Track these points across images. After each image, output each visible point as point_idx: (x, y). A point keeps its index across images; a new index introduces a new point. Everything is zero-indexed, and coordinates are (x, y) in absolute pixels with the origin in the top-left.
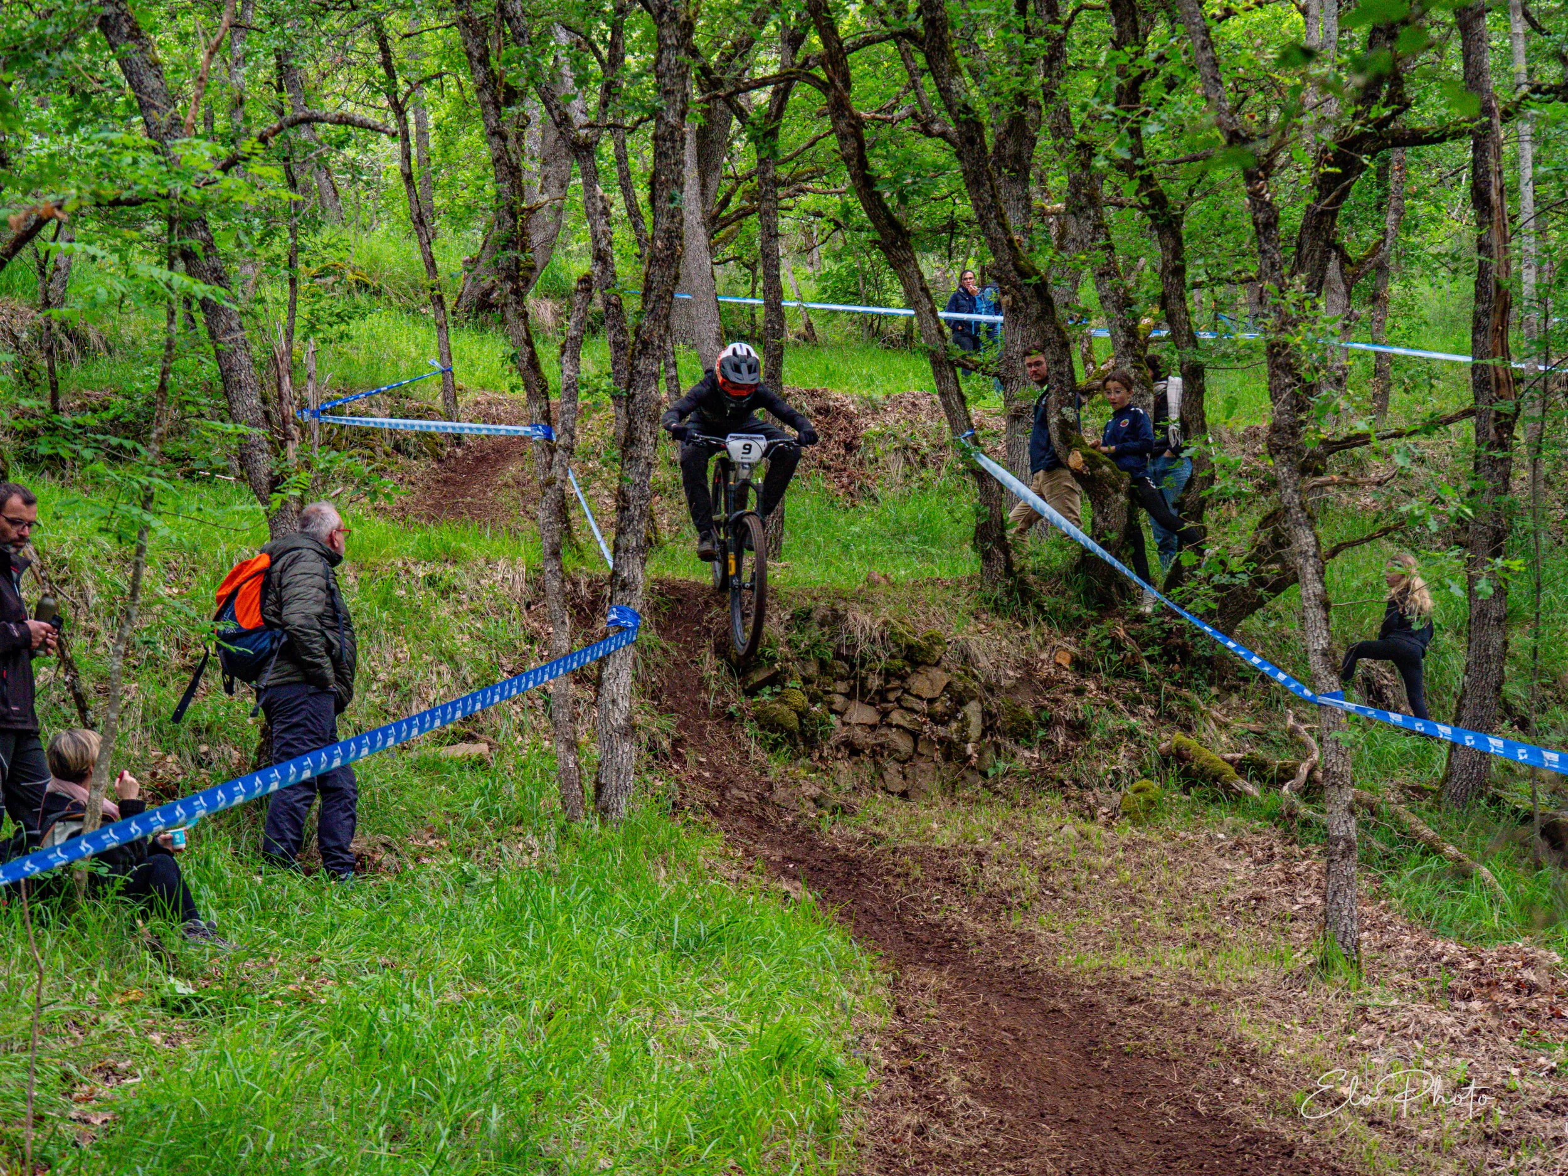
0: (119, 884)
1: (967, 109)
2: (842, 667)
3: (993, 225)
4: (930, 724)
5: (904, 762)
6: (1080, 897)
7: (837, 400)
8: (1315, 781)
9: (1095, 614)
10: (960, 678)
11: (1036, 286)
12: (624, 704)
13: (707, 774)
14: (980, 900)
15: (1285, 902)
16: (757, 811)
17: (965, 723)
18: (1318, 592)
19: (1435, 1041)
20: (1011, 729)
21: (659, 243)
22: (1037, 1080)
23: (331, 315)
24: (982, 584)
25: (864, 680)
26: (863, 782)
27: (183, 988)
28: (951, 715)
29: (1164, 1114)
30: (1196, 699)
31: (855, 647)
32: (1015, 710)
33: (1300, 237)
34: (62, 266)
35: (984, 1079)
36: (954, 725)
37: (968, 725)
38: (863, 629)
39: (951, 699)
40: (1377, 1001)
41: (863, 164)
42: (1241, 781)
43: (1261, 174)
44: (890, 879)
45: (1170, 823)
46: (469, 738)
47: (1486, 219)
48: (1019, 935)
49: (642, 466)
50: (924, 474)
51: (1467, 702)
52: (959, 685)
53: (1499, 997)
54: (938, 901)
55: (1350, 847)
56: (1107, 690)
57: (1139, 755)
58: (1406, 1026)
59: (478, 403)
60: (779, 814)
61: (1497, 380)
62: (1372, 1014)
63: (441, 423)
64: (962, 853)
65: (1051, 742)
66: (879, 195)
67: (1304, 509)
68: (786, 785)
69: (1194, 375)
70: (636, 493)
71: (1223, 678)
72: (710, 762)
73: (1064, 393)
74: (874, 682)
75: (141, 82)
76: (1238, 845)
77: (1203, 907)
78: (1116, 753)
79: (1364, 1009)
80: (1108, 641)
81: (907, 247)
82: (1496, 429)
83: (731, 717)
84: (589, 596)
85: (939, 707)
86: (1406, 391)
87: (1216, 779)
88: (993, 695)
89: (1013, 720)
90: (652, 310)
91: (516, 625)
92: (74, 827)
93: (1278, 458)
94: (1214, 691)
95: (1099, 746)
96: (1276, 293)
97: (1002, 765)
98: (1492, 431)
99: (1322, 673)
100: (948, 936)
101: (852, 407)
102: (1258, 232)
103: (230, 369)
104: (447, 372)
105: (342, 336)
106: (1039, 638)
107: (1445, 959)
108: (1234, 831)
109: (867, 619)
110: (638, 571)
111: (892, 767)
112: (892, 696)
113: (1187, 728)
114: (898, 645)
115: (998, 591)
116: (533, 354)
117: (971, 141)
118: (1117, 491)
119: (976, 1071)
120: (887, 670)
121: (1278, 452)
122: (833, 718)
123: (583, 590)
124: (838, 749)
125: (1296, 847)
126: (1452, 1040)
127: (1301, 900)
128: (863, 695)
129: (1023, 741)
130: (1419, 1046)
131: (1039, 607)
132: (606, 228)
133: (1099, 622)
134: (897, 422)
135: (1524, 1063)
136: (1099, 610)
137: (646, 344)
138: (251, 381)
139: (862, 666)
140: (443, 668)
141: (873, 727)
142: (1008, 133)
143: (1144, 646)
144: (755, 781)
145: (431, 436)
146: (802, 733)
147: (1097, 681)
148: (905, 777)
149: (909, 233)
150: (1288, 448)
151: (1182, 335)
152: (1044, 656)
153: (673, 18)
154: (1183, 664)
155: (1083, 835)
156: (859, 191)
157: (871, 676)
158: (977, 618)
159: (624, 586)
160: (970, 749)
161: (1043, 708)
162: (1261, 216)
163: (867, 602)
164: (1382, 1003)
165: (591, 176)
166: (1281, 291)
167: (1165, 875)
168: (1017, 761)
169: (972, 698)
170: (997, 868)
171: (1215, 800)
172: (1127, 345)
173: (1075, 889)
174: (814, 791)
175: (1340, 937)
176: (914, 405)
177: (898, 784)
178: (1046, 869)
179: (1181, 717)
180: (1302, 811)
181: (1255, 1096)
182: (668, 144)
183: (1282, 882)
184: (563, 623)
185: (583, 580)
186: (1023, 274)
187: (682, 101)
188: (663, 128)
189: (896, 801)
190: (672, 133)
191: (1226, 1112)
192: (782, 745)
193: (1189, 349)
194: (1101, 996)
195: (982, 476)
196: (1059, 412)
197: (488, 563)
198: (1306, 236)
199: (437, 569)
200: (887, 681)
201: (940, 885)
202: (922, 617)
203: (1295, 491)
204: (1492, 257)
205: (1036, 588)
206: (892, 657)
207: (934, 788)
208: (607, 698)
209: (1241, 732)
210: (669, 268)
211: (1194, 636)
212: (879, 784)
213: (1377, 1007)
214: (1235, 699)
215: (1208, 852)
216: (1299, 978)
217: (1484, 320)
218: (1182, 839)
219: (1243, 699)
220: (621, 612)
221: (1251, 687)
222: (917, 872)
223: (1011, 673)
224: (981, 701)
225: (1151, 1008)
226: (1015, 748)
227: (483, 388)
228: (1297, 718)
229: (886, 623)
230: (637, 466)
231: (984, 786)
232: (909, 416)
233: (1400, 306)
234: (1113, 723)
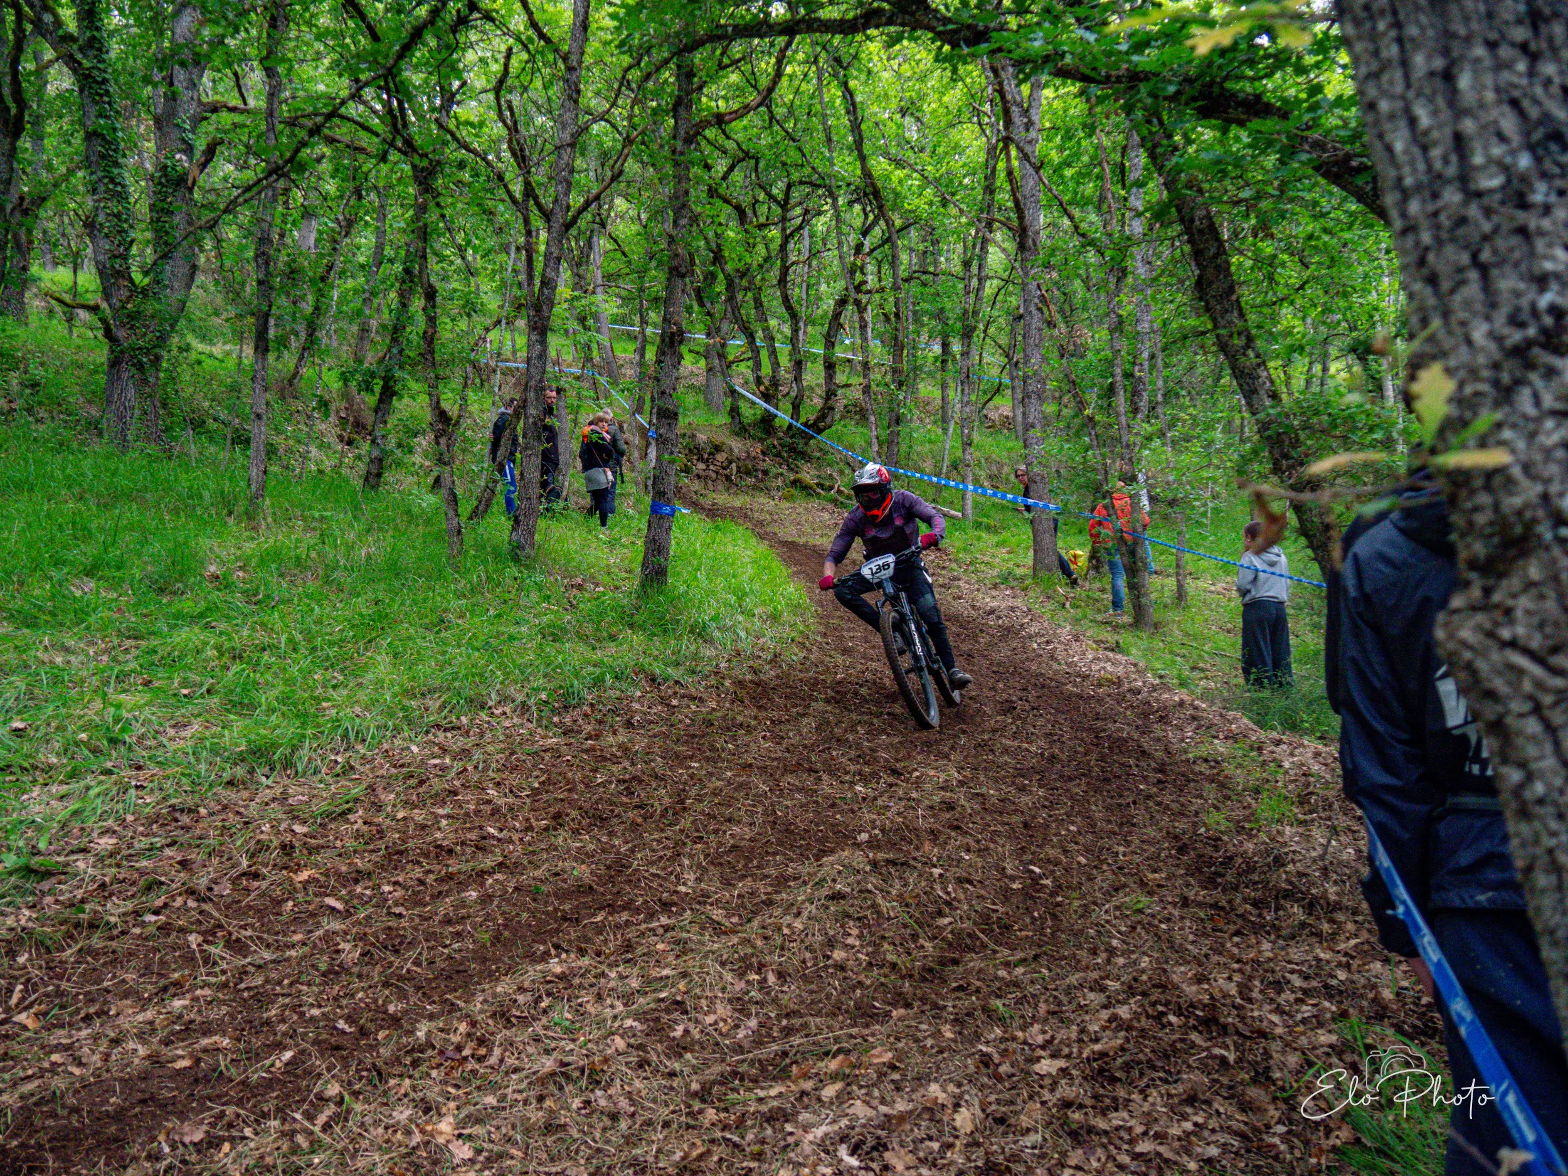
2: (696, 451)
4: (721, 470)
5: (714, 481)
8: (840, 490)
9: (766, 437)
20: (745, 472)
24: (732, 427)
28: (728, 467)
30: (799, 464)
31: (700, 445)
32: (746, 466)
36: (728, 470)
37: (732, 470)
39: (727, 462)
42: (818, 489)
45: (801, 501)
52: (729, 458)
56: (772, 461)
57: (785, 481)
65: (757, 476)
71: (806, 458)
74: (706, 456)
78: (778, 480)
80: (771, 445)
85: (724, 464)
87: (811, 489)
88: (739, 461)
89: (745, 469)
94: (804, 462)
95: (772, 478)
97: (743, 483)
106: (751, 444)
108: (819, 504)
109: (702, 437)
111: (710, 483)
112: (710, 461)
113: (798, 473)
114: (712, 445)
115: (737, 429)
120: (709, 452)
124: (695, 477)
128: (702, 460)
129: (749, 476)
131: (750, 434)
133: (768, 439)
139: (702, 451)
141: (705, 470)
143: (782, 447)
147: (769, 458)
148: (714, 486)
152: (752, 449)
154: (794, 453)
155: (776, 505)
157: (704, 454)
158: (732, 437)
160: (733, 478)
161: (754, 466)
168: (748, 482)
177: (712, 488)
178: (770, 514)
179: (795, 469)
189: (712, 492)
195: (733, 392)
200: (709, 456)
202: (718, 436)
205: (748, 428)
206: (711, 448)
207: (723, 489)
209: (815, 474)
212: (708, 486)
214: (810, 464)
218: (806, 506)
219: (813, 464)
221: (814, 460)
223: (743, 454)
224: (736, 463)
226: (747, 478)
229: (708, 438)
231: (739, 489)
234: (775, 470)
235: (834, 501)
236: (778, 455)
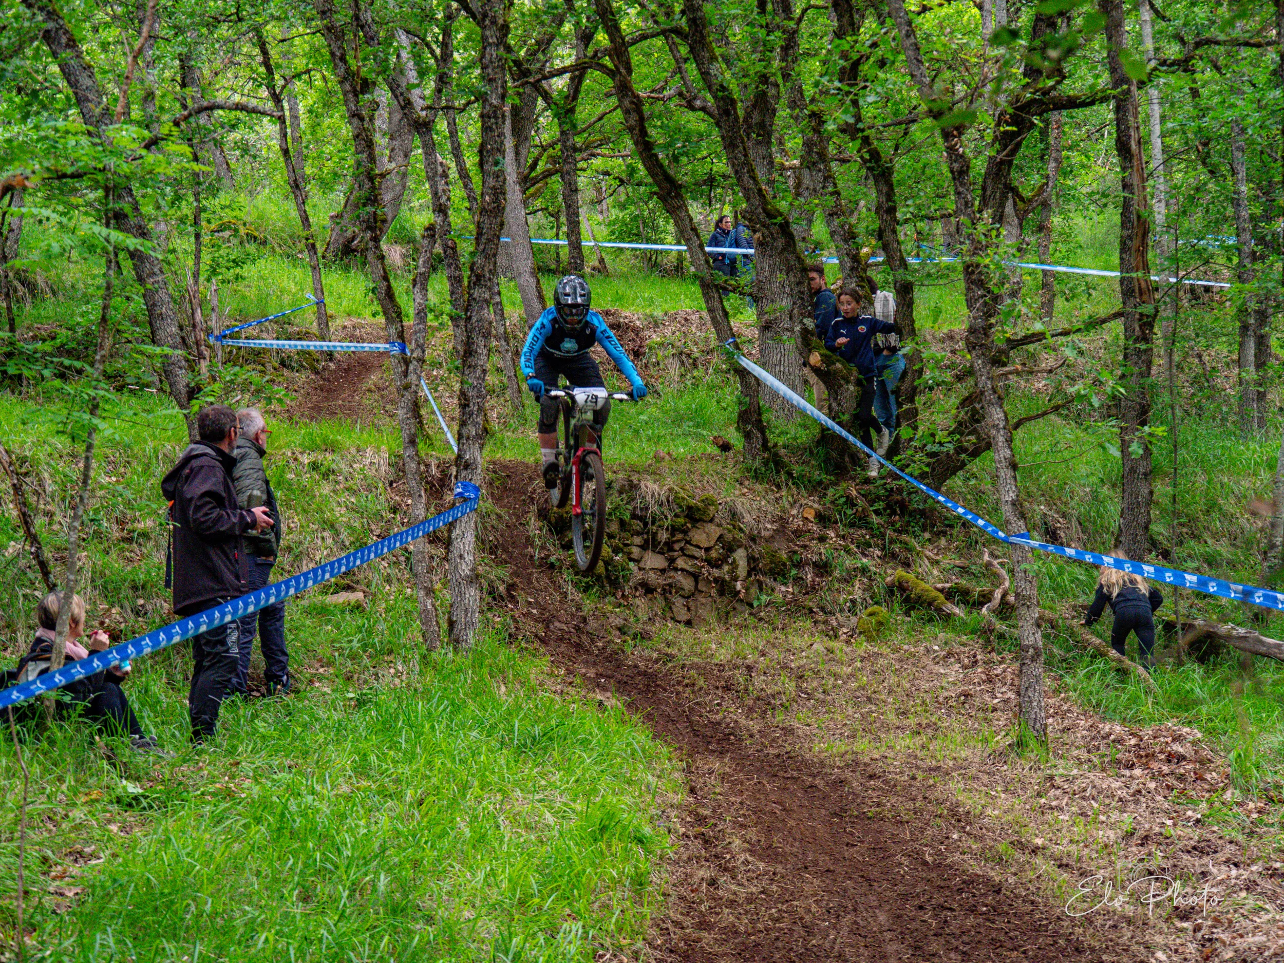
0: (80, 709)
1: (723, 88)
2: (637, 525)
3: (746, 177)
4: (707, 567)
5: (688, 597)
6: (829, 698)
7: (626, 317)
8: (1007, 604)
9: (832, 478)
10: (730, 531)
11: (781, 225)
12: (469, 558)
13: (535, 611)
14: (751, 703)
15: (987, 697)
16: (575, 639)
17: (734, 565)
18: (1008, 456)
19: (1107, 801)
20: (771, 570)
21: (487, 198)
22: (801, 840)
23: (228, 261)
24: (745, 458)
25: (655, 535)
26: (656, 614)
27: (133, 788)
28: (723, 560)
29: (900, 864)
30: (912, 542)
31: (647, 509)
32: (773, 555)
33: (984, 181)
34: (14, 227)
35: (759, 841)
36: (726, 568)
37: (737, 567)
38: (653, 495)
39: (723, 548)
40: (1061, 771)
41: (643, 132)
42: (949, 605)
43: (955, 133)
44: (680, 688)
45: (896, 639)
46: (349, 588)
47: (1128, 164)
48: (782, 729)
49: (479, 372)
50: (695, 373)
51: (1122, 539)
52: (729, 537)
53: (1155, 766)
54: (718, 704)
55: (1037, 653)
56: (844, 537)
57: (871, 587)
58: (1085, 790)
59: (345, 327)
60: (592, 640)
61: (1140, 288)
62: (1058, 781)
63: (318, 343)
64: (736, 667)
65: (802, 579)
66: (656, 155)
67: (995, 392)
68: (597, 618)
69: (905, 292)
70: (475, 393)
71: (933, 526)
72: (537, 602)
73: (805, 307)
74: (663, 536)
75: (77, 81)
76: (949, 654)
77: (924, 703)
78: (853, 586)
79: (1051, 778)
80: (844, 499)
81: (679, 196)
82: (1140, 327)
83: (552, 566)
84: (438, 475)
85: (714, 554)
86: (1067, 300)
87: (930, 604)
88: (755, 543)
89: (772, 562)
90: (484, 250)
91: (382, 499)
92: (43, 665)
93: (974, 353)
94: (927, 535)
95: (839, 581)
96: (970, 225)
97: (764, 598)
98: (1137, 328)
99: (1013, 519)
100: (727, 731)
101: (638, 323)
102: (954, 178)
103: (154, 305)
104: (320, 303)
105: (238, 277)
106: (790, 499)
107: (1112, 737)
108: (946, 643)
109: (656, 487)
110: (477, 454)
111: (679, 602)
112: (677, 547)
113: (907, 565)
114: (681, 507)
115: (757, 463)
116: (389, 288)
117: (727, 113)
118: (848, 382)
119: (752, 834)
120: (673, 526)
121: (974, 348)
122: (632, 564)
123: (434, 470)
124: (636, 589)
125: (994, 654)
126: (1120, 800)
127: (999, 695)
128: (655, 546)
129: (780, 578)
130: (1095, 805)
131: (790, 474)
132: (445, 187)
133: (836, 484)
134: (674, 333)
135: (1176, 816)
136: (836, 474)
137: (479, 277)
138: (170, 313)
139: (653, 523)
140: (325, 534)
141: (663, 571)
142: (754, 106)
143: (872, 502)
144: (573, 616)
145: (309, 353)
146: (608, 577)
147: (836, 531)
148: (689, 609)
149: (681, 186)
150: (982, 345)
151: (895, 260)
152: (794, 512)
153: (494, 22)
154: (902, 515)
155: (829, 650)
156: (641, 154)
157: (660, 532)
158: (741, 484)
159: (467, 466)
160: (739, 586)
161: (795, 552)
162: (956, 166)
163: (655, 473)
164: (1065, 773)
165: (430, 148)
166: (973, 224)
167: (893, 679)
168: (776, 594)
169: (739, 547)
170: (763, 678)
171: (930, 620)
172: (852, 269)
173: (824, 692)
174: (618, 622)
175: (1031, 723)
176: (686, 320)
177: (683, 615)
178: (801, 677)
179: (902, 556)
180: (998, 626)
181: (970, 847)
182: (493, 120)
183: (984, 682)
184: (420, 496)
185: (434, 463)
186: (770, 215)
187: (502, 87)
188: (488, 108)
189: (682, 627)
190: (495, 112)
191: (948, 861)
192: (593, 587)
193: (901, 271)
194: (848, 774)
195: (743, 373)
196: (801, 322)
197: (359, 451)
198: (989, 181)
199: (319, 457)
200: (673, 535)
201: (719, 692)
202: (698, 484)
203: (988, 378)
204: (1133, 194)
205: (786, 460)
206: (676, 516)
207: (712, 618)
208: (455, 553)
209: (949, 567)
210: (495, 217)
211: (910, 494)
212: (668, 615)
213: (1061, 776)
214: (943, 542)
215: (925, 660)
216: (1000, 756)
217: (1129, 243)
218: (906, 651)
219: (950, 541)
220: (465, 486)
221: (955, 531)
222: (701, 682)
223: (769, 526)
224: (746, 549)
225: (886, 782)
226: (774, 584)
227: (349, 315)
228: (992, 555)
229: (670, 490)
230: (475, 372)
231: (751, 614)
232: (683, 329)
233: (1061, 234)
234: (849, 562)
235: (986, 632)
236: (861, 521)
